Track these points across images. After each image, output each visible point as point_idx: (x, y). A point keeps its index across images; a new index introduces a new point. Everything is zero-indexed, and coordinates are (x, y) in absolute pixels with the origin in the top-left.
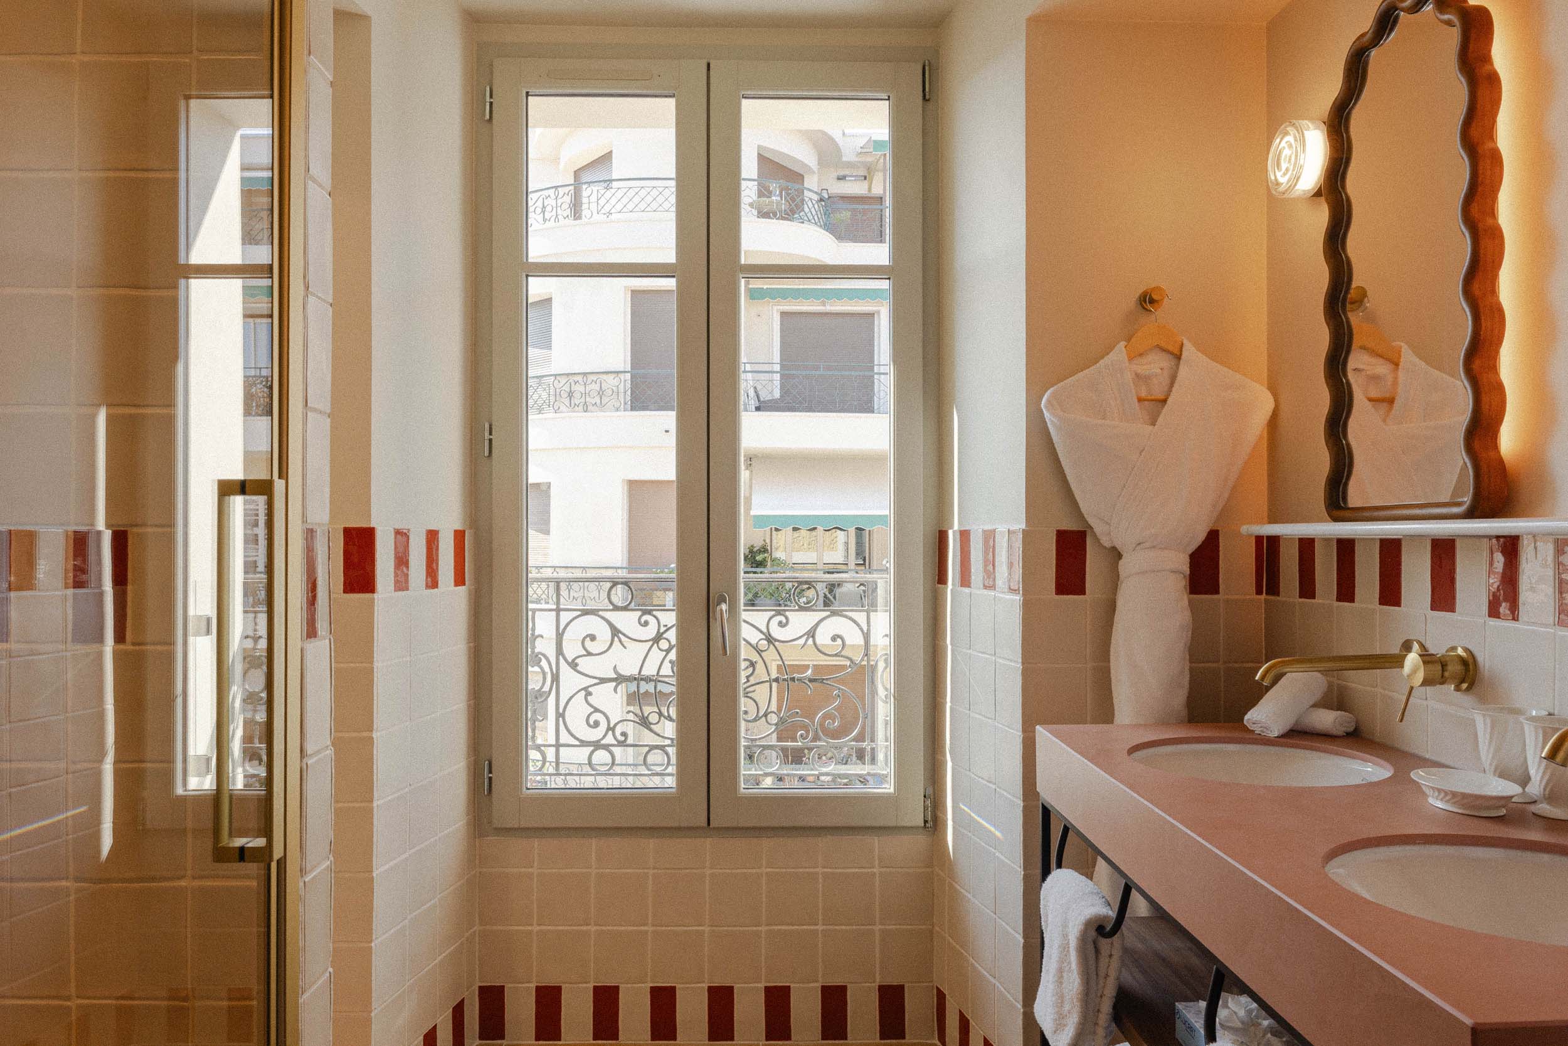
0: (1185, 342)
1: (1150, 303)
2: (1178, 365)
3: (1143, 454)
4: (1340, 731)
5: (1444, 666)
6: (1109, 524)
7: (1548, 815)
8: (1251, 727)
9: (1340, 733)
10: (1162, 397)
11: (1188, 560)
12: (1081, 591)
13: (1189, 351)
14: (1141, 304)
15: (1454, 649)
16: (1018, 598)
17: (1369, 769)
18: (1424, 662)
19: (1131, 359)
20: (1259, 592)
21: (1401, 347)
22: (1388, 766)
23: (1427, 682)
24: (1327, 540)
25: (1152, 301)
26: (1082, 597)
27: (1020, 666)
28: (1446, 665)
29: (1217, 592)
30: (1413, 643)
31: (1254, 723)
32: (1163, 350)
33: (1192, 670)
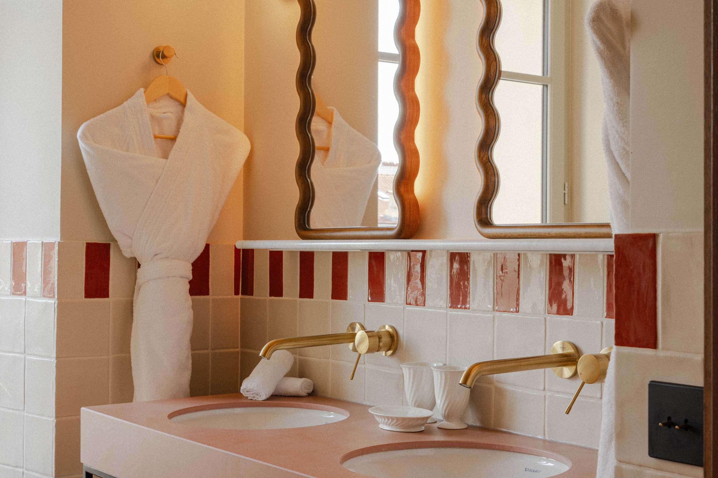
0: (189, 93)
1: (162, 58)
2: (183, 111)
3: (159, 181)
4: (303, 393)
5: (380, 338)
6: (132, 239)
7: (448, 428)
8: (245, 394)
9: (305, 394)
10: (172, 136)
11: (191, 268)
12: (106, 295)
13: (191, 100)
14: (154, 58)
15: (384, 327)
16: (53, 302)
17: (332, 416)
18: (369, 337)
19: (148, 102)
20: (236, 293)
21: (333, 110)
22: (343, 411)
23: (370, 350)
24: (292, 253)
25: (164, 57)
26: (106, 299)
27: (54, 361)
28: (381, 338)
29: (207, 294)
30: (356, 325)
31: (247, 391)
32: (172, 97)
33: (193, 356)
